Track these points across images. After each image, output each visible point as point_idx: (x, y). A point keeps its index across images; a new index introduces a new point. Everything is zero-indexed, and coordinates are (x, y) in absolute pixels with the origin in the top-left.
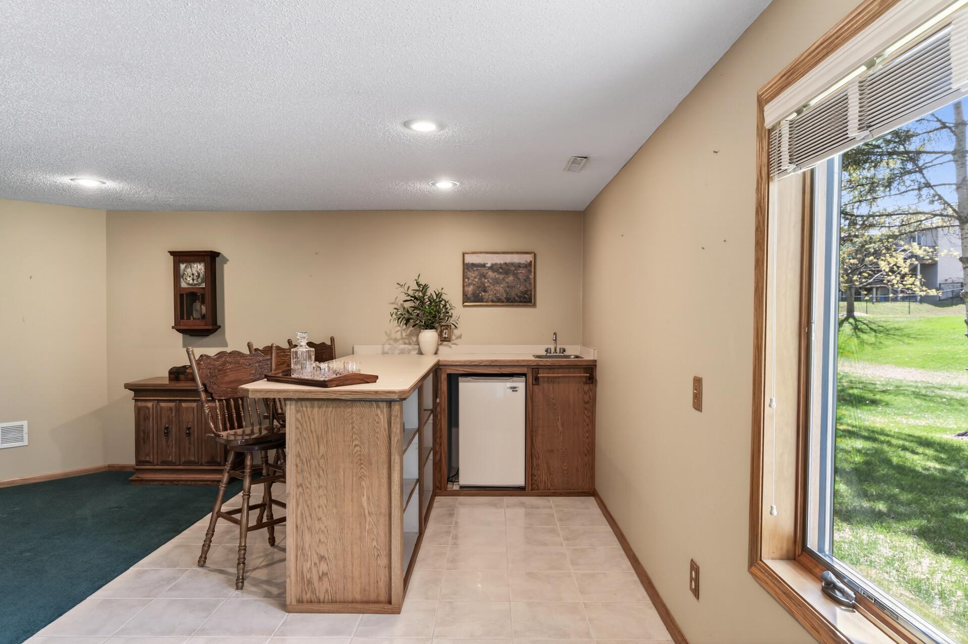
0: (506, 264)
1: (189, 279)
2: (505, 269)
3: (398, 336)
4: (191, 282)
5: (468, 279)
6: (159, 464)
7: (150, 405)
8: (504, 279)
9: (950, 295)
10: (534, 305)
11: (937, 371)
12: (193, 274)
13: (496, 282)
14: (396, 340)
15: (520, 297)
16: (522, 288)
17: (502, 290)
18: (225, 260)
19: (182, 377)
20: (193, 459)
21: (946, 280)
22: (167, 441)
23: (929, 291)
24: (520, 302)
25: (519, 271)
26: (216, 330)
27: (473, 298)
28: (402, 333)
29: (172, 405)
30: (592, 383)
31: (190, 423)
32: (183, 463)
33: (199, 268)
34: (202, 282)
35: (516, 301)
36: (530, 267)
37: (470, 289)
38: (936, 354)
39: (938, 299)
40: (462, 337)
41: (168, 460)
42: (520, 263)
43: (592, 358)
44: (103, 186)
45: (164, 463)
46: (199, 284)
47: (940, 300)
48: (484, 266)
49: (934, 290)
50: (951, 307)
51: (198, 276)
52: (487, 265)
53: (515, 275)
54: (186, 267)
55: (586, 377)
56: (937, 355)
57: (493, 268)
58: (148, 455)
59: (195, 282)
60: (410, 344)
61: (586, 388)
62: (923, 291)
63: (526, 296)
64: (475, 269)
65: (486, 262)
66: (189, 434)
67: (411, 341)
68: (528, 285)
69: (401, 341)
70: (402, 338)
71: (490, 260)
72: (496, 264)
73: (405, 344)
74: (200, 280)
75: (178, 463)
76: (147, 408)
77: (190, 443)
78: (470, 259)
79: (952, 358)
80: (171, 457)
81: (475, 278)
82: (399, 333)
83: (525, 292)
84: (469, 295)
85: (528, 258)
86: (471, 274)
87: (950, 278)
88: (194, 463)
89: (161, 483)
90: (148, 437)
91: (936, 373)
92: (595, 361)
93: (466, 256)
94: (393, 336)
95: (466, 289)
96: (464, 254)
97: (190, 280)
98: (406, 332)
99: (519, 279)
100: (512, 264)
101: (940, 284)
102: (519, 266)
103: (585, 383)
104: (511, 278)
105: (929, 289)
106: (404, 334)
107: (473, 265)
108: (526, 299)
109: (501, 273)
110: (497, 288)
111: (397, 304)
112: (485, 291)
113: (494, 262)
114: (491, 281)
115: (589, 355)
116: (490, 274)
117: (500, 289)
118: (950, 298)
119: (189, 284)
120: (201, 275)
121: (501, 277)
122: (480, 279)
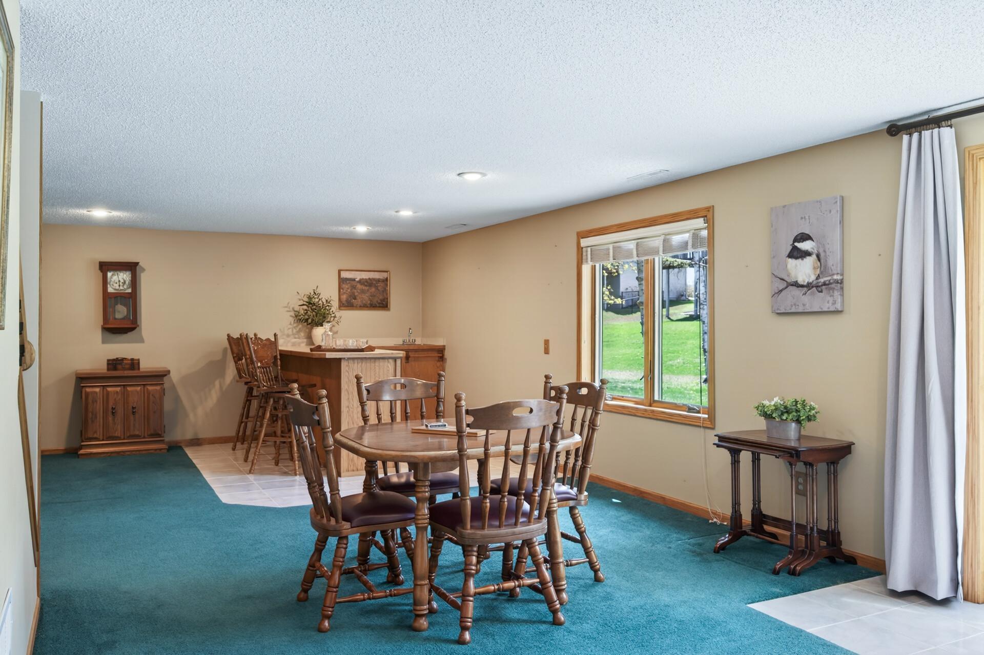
0: (369, 279)
1: (115, 285)
2: (369, 283)
3: (290, 332)
4: (117, 287)
5: (343, 289)
6: (105, 439)
7: (97, 390)
8: (368, 290)
9: (631, 304)
10: (389, 310)
11: (622, 371)
12: (119, 281)
13: (363, 292)
14: (288, 336)
15: (379, 303)
16: (381, 297)
17: (367, 298)
18: (143, 270)
19: (119, 367)
20: (137, 433)
21: (627, 289)
22: (114, 420)
23: (616, 300)
24: (379, 307)
25: (379, 285)
26: (132, 329)
27: (347, 304)
28: (292, 331)
29: (118, 389)
30: (442, 361)
31: (135, 404)
32: (128, 437)
33: (125, 276)
34: (128, 288)
35: (376, 307)
36: (386, 280)
37: (344, 297)
38: (620, 357)
39: (621, 307)
40: (338, 333)
41: (114, 435)
42: (379, 279)
43: (442, 344)
44: (111, 214)
45: (109, 438)
46: (125, 290)
47: (622, 308)
48: (354, 280)
49: (619, 299)
50: (631, 315)
51: (124, 283)
52: (356, 280)
53: (377, 287)
54: (113, 275)
55: (438, 356)
56: (622, 358)
57: (361, 282)
58: (95, 432)
59: (121, 288)
60: (299, 338)
61: (438, 364)
62: (611, 300)
63: (384, 303)
64: (348, 282)
65: (355, 277)
66: (134, 413)
67: (300, 336)
68: (385, 295)
69: (292, 336)
70: (293, 334)
71: (358, 276)
72: (363, 279)
73: (295, 338)
74: (125, 287)
75: (122, 437)
76: (96, 393)
77: (135, 420)
78: (345, 275)
79: (633, 360)
80: (117, 433)
81: (348, 289)
82: (291, 330)
83: (384, 300)
84: (344, 302)
85: (385, 275)
86: (345, 286)
87: (630, 287)
88: (138, 436)
89: (109, 455)
90: (96, 417)
91: (622, 373)
92: (444, 346)
93: (342, 272)
94: (286, 332)
95: (342, 297)
96: (339, 271)
97: (117, 286)
98: (296, 329)
99: (379, 290)
100: (374, 279)
101: (622, 292)
102: (379, 280)
103: (439, 361)
104: (373, 289)
105: (616, 298)
106: (295, 331)
107: (347, 279)
108: (383, 305)
109: (366, 286)
110: (363, 296)
111: (289, 308)
112: (355, 299)
113: (361, 278)
114: (359, 291)
115: (439, 342)
116: (359, 286)
117: (366, 298)
118: (631, 306)
119: (115, 289)
120: (127, 283)
121: (366, 288)
122: (351, 290)
